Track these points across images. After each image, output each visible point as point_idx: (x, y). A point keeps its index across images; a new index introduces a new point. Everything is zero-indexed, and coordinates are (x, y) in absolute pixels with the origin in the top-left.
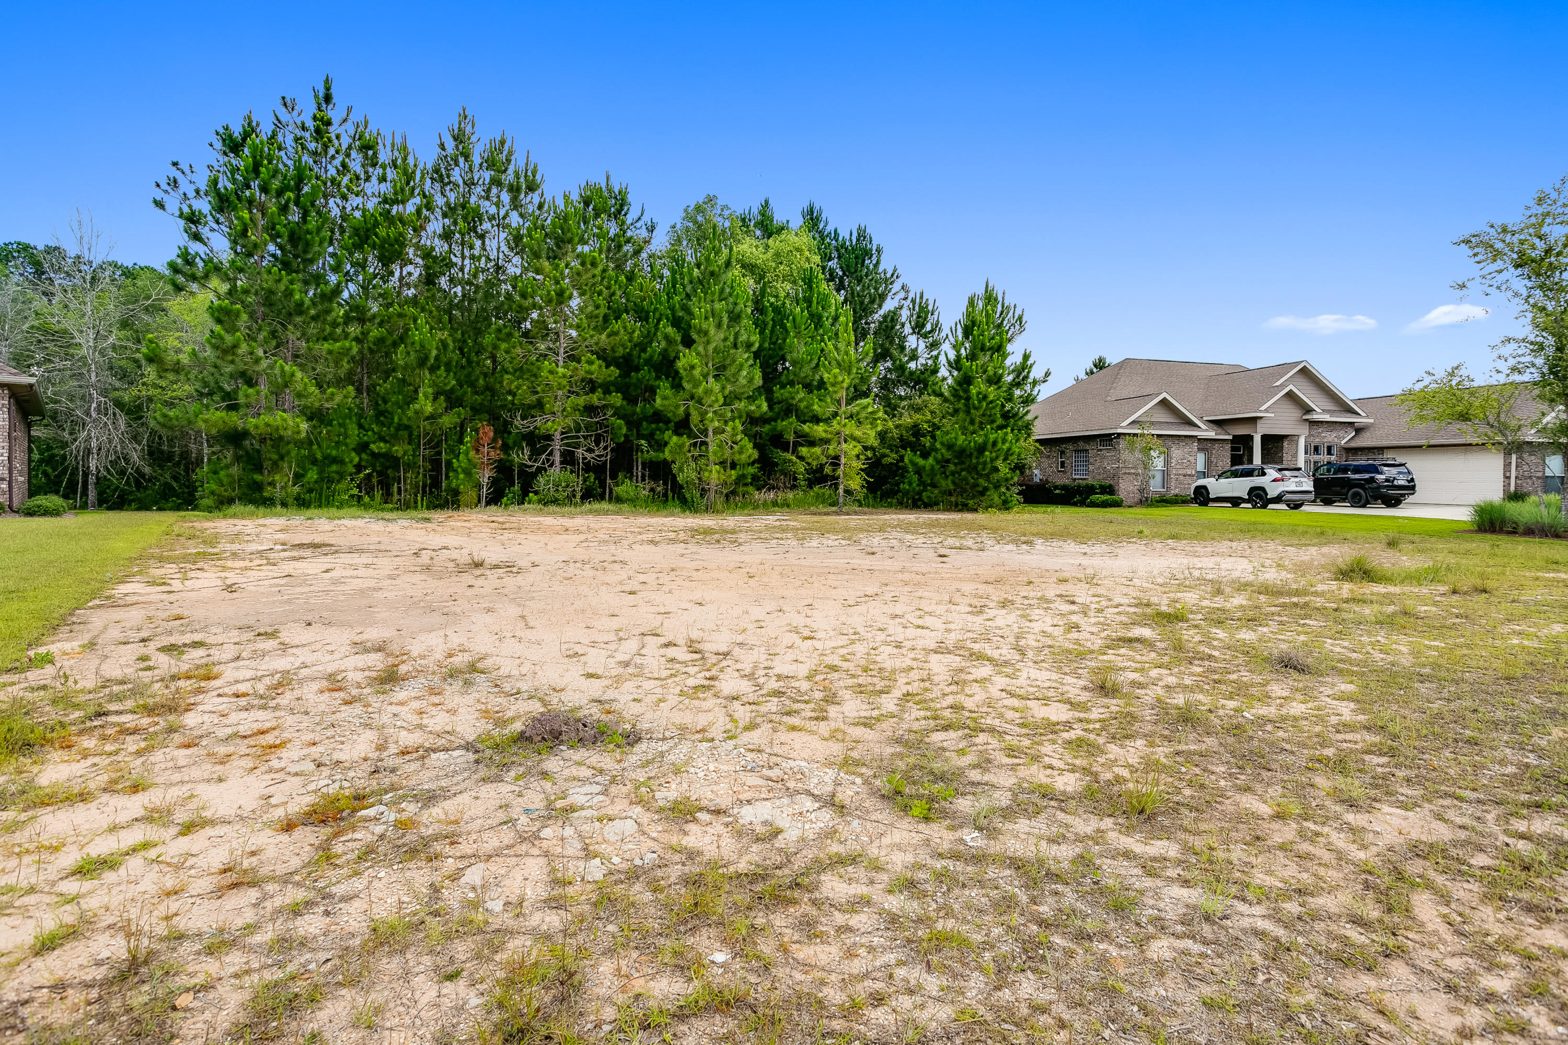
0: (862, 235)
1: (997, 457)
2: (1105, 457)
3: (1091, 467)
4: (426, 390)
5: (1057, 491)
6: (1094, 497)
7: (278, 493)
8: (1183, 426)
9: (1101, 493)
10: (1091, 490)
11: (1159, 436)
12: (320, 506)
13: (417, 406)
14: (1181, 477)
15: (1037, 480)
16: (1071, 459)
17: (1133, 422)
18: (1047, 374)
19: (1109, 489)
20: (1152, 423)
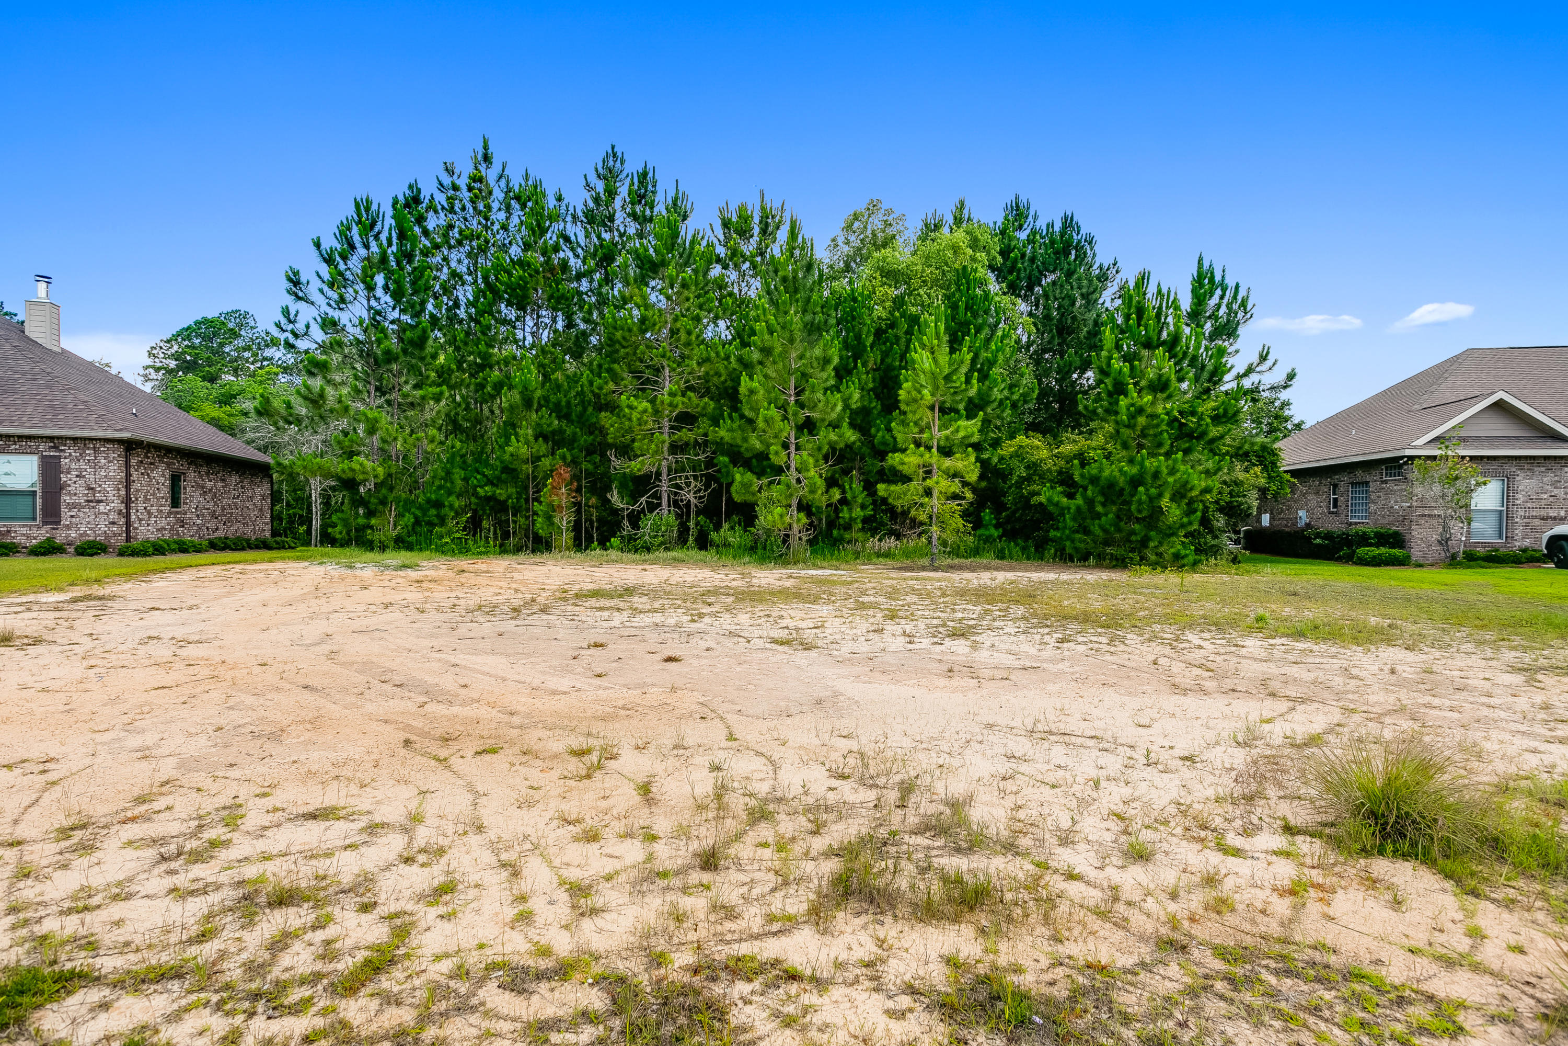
0: (1068, 223)
1: (1160, 495)
2: (1392, 492)
3: (1373, 507)
4: (527, 431)
5: (1318, 541)
6: (1362, 551)
7: (376, 537)
8: (1540, 443)
9: (1378, 545)
10: (1364, 540)
11: (1472, 458)
12: (421, 550)
13: (511, 449)
14: (1537, 522)
15: (1301, 524)
16: (1346, 494)
17: (1437, 439)
18: (1291, 376)
19: (1396, 540)
20: (1464, 440)
